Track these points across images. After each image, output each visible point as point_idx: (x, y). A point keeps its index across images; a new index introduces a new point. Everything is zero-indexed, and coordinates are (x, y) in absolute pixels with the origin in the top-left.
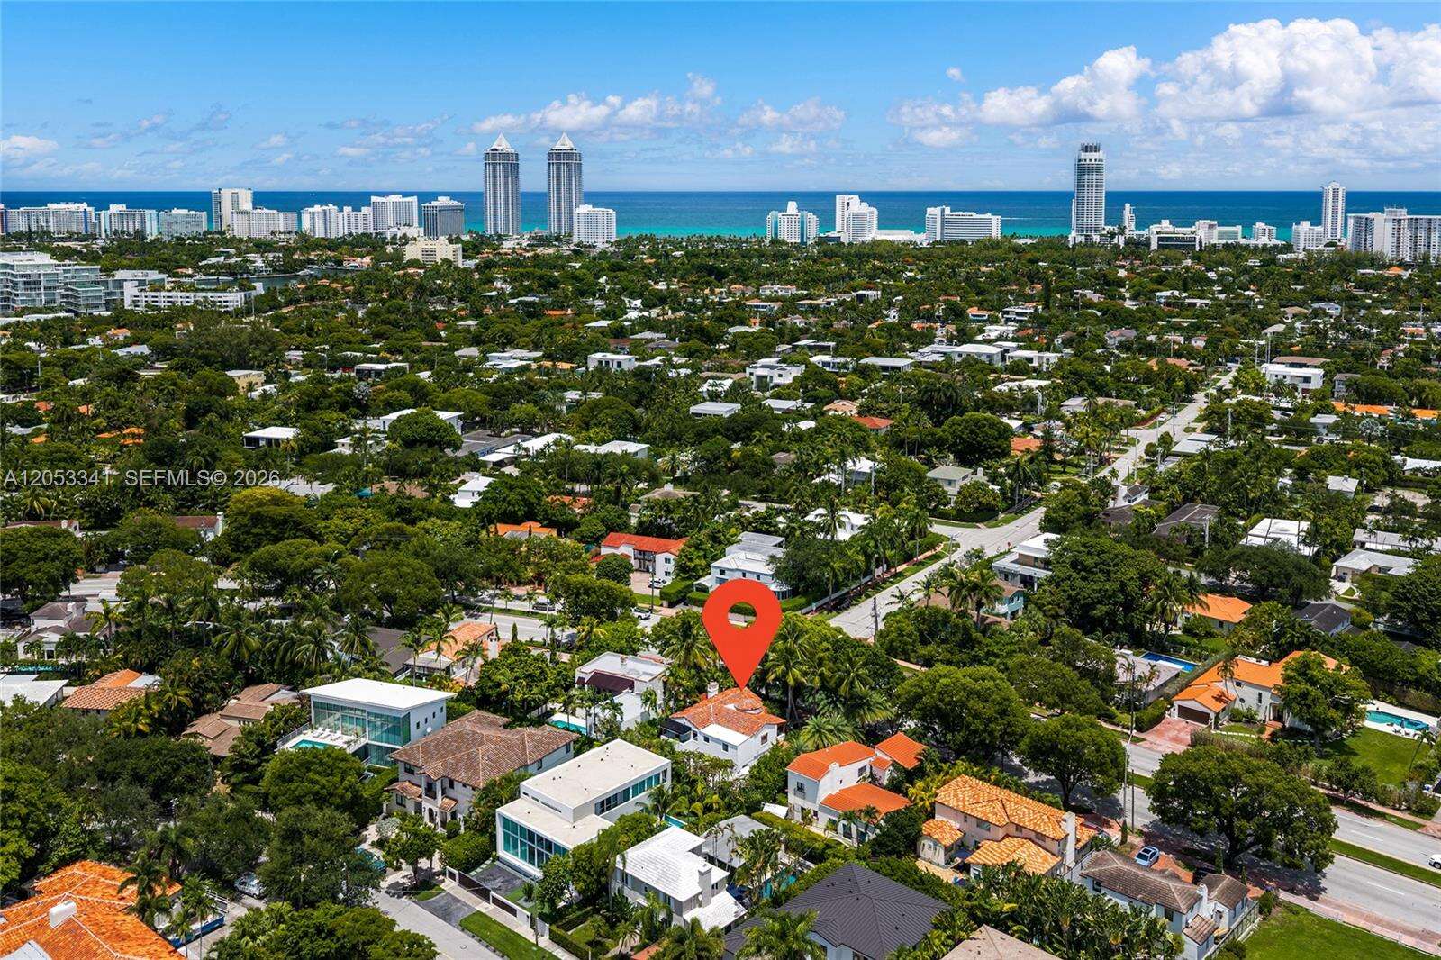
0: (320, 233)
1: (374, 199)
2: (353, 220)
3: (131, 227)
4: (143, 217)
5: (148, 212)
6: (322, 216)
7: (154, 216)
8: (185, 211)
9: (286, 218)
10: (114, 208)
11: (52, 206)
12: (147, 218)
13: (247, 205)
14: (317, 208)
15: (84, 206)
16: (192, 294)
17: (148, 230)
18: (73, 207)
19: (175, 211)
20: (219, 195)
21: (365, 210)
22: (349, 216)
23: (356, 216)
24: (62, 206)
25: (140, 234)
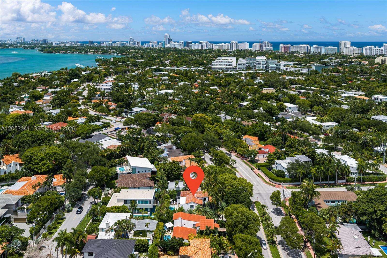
0: (368, 54)
1: (384, 44)
2: (378, 50)
3: (318, 51)
4: (321, 48)
5: (322, 47)
6: (369, 49)
7: (324, 48)
8: (332, 47)
9: (359, 50)
10: (315, 46)
11: (301, 45)
12: (322, 48)
13: (349, 45)
14: (368, 47)
15: (308, 45)
16: (295, 68)
17: (322, 52)
18: (305, 45)
19: (329, 47)
20: (341, 43)
21: (382, 48)
22: (377, 49)
23: (379, 49)
24: (303, 45)
25: (320, 53)
